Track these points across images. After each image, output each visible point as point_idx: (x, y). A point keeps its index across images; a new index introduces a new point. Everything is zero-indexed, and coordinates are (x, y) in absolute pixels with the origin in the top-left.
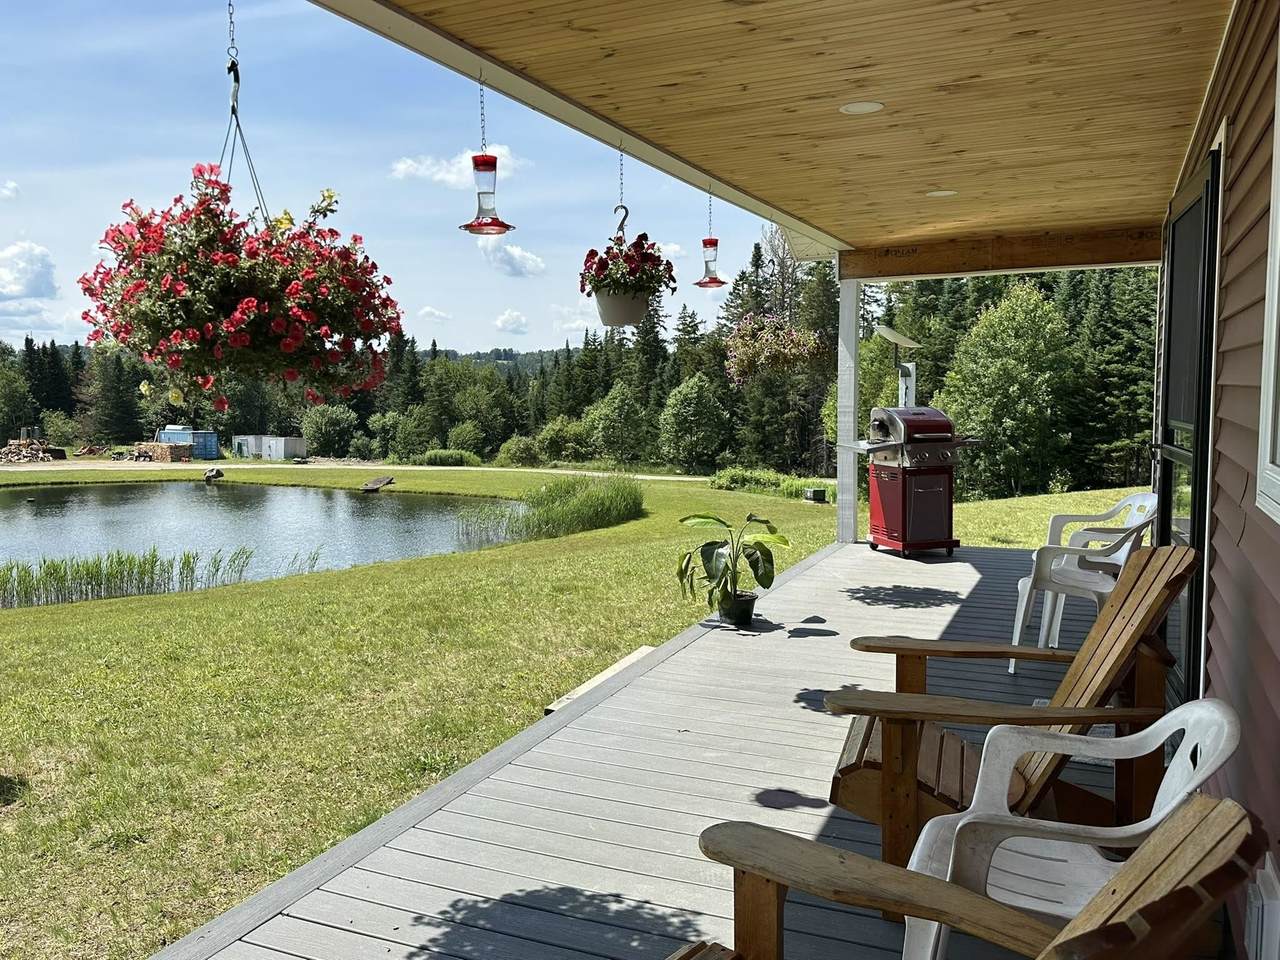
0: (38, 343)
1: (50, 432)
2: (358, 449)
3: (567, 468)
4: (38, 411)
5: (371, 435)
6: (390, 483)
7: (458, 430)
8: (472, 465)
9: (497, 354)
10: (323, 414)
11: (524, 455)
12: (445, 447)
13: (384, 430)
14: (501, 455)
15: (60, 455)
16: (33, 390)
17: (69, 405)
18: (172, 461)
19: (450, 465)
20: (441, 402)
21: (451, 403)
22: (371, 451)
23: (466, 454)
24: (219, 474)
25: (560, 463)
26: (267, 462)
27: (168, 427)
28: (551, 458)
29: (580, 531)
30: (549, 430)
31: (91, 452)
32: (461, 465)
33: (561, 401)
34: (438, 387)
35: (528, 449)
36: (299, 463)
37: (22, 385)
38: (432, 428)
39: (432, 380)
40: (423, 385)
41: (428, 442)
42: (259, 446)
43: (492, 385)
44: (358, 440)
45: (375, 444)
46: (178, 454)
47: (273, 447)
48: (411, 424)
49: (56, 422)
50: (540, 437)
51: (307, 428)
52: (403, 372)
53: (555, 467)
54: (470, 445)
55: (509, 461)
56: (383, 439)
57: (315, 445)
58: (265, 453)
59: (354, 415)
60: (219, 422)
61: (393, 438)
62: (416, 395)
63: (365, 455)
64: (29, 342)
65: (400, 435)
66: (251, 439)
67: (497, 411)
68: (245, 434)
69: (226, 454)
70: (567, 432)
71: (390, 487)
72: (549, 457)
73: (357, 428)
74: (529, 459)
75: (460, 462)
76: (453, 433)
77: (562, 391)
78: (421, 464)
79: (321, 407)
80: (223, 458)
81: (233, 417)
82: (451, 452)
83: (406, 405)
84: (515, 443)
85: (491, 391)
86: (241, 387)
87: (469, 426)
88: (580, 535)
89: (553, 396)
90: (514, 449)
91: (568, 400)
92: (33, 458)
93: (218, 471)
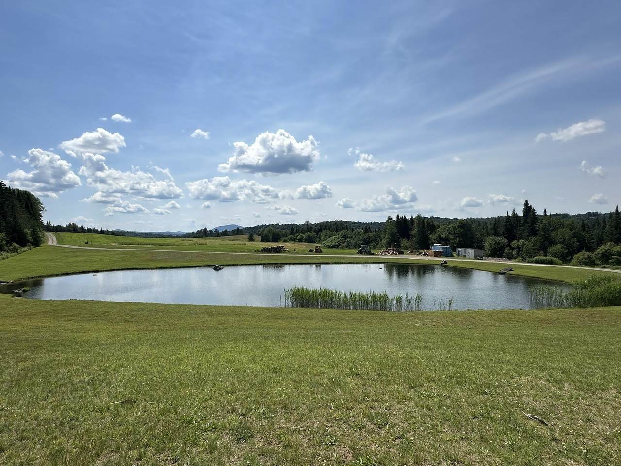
0: (400, 217)
1: (402, 245)
2: (507, 254)
3: (612, 268)
4: (399, 238)
5: (513, 249)
6: (511, 270)
7: (553, 248)
8: (557, 264)
9: (589, 214)
10: (493, 240)
11: (587, 261)
12: (546, 256)
13: (518, 247)
14: (574, 261)
15: (401, 253)
16: (399, 232)
17: (408, 237)
18: (435, 257)
19: (546, 264)
20: (545, 235)
21: (550, 236)
22: (513, 256)
23: (554, 259)
24: (446, 262)
25: (607, 266)
26: (468, 259)
27: (435, 244)
28: (603, 263)
29: (602, 306)
30: (601, 249)
31: (412, 252)
32: (552, 264)
33: (612, 235)
34: (544, 229)
35: (589, 258)
36: (479, 259)
37: (395, 230)
38: (540, 247)
39: (541, 226)
40: (537, 228)
41: (537, 253)
42: (465, 252)
43: (573, 228)
44: (507, 251)
45: (514, 253)
46: (436, 254)
47: (470, 253)
48: (530, 245)
49: (404, 242)
50: (596, 253)
51: (487, 245)
52: (528, 223)
53: (605, 267)
54: (559, 255)
55: (578, 263)
56: (517, 251)
57: (490, 252)
58: (467, 255)
59: (506, 241)
60: (455, 243)
61: (522, 251)
62: (534, 232)
63: (510, 257)
64: (398, 216)
65: (525, 249)
66: (462, 249)
67: (575, 239)
68: (461, 248)
69: (454, 255)
70: (613, 250)
71: (511, 272)
72: (602, 262)
73: (507, 246)
74: (590, 263)
75: (551, 262)
76: (550, 249)
77: (612, 230)
78: (531, 263)
79: (493, 237)
80: (453, 256)
81: (459, 241)
82: (548, 258)
83: (528, 237)
84: (581, 255)
85: (571, 230)
86: (462, 230)
87: (559, 246)
88: (601, 309)
89: (608, 233)
90: (581, 257)
91: (616, 235)
92: (392, 254)
93: (445, 261)
